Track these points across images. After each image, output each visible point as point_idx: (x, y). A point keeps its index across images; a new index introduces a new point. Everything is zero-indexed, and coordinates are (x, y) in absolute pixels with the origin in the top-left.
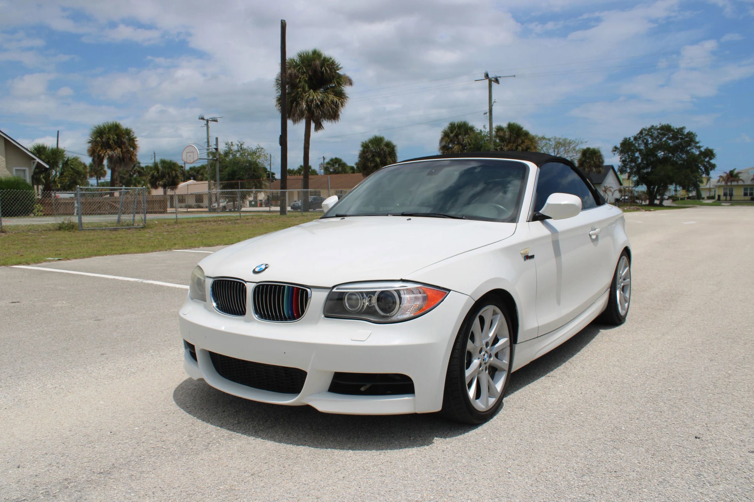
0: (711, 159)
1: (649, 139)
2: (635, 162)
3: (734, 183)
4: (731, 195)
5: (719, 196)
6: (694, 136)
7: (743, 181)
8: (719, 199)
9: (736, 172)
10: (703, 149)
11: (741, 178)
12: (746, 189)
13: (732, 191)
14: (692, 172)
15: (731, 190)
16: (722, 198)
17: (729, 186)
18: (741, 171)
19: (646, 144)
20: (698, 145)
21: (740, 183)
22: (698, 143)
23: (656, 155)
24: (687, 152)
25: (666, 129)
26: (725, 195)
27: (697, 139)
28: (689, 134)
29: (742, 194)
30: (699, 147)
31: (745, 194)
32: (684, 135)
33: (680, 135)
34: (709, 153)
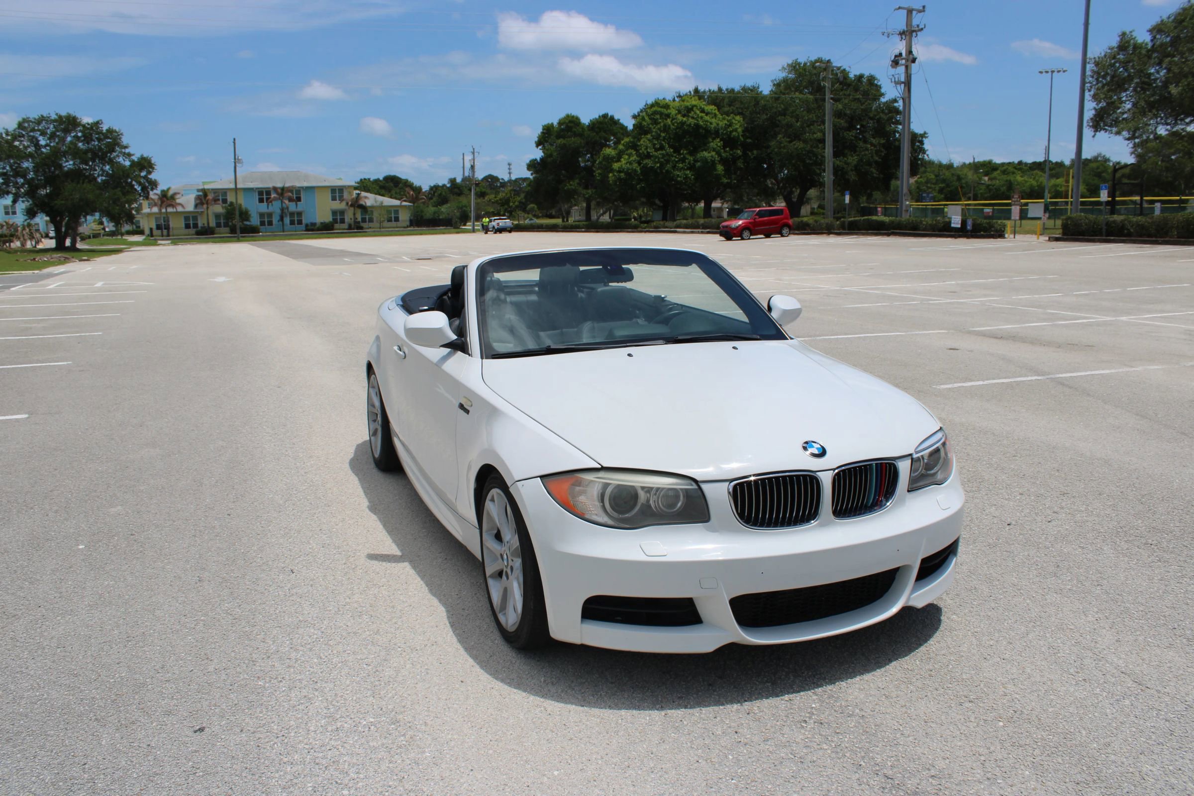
0: (150, 173)
1: (41, 138)
2: (24, 176)
3: (170, 210)
4: (167, 228)
5: (151, 230)
6: (119, 135)
7: (183, 206)
8: (152, 235)
9: (170, 193)
10: (135, 158)
11: (178, 201)
12: (187, 219)
13: (169, 221)
14: (124, 194)
15: (167, 220)
16: (155, 232)
17: (164, 213)
18: (178, 192)
19: (37, 145)
20: (127, 151)
21: (180, 209)
22: (126, 147)
23: (60, 167)
24: (111, 162)
25: (69, 123)
26: (159, 227)
27: (125, 140)
28: (110, 131)
29: (183, 226)
30: (129, 155)
31: (187, 226)
32: (103, 134)
33: (97, 134)
34: (145, 164)
